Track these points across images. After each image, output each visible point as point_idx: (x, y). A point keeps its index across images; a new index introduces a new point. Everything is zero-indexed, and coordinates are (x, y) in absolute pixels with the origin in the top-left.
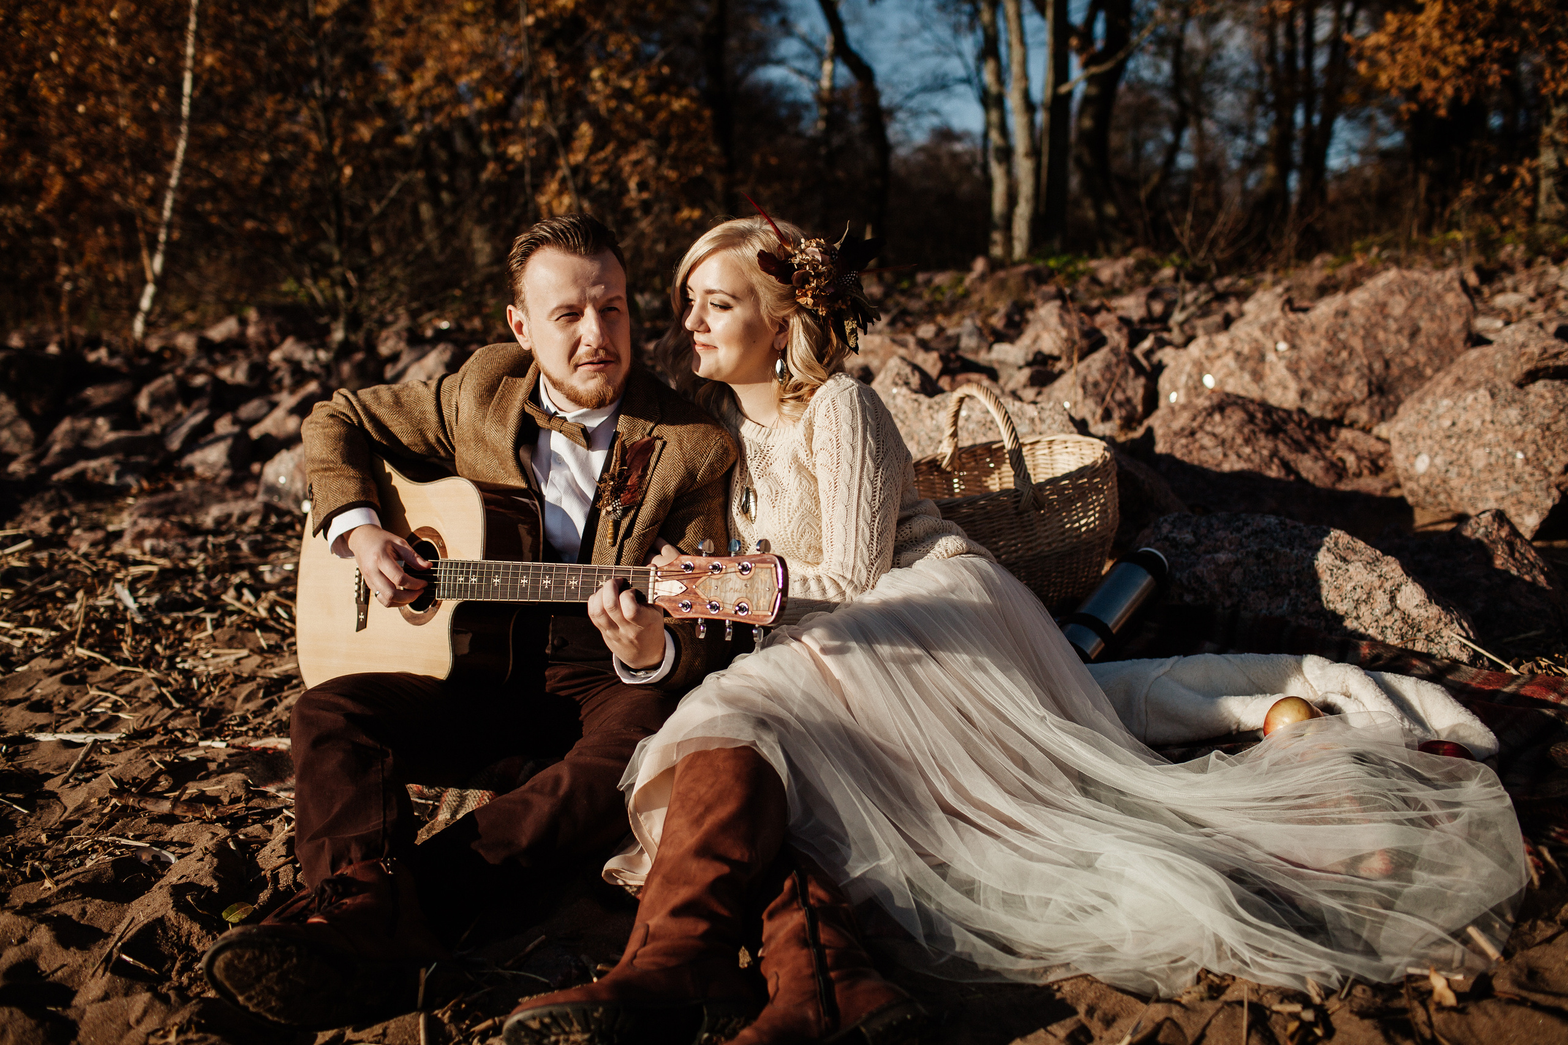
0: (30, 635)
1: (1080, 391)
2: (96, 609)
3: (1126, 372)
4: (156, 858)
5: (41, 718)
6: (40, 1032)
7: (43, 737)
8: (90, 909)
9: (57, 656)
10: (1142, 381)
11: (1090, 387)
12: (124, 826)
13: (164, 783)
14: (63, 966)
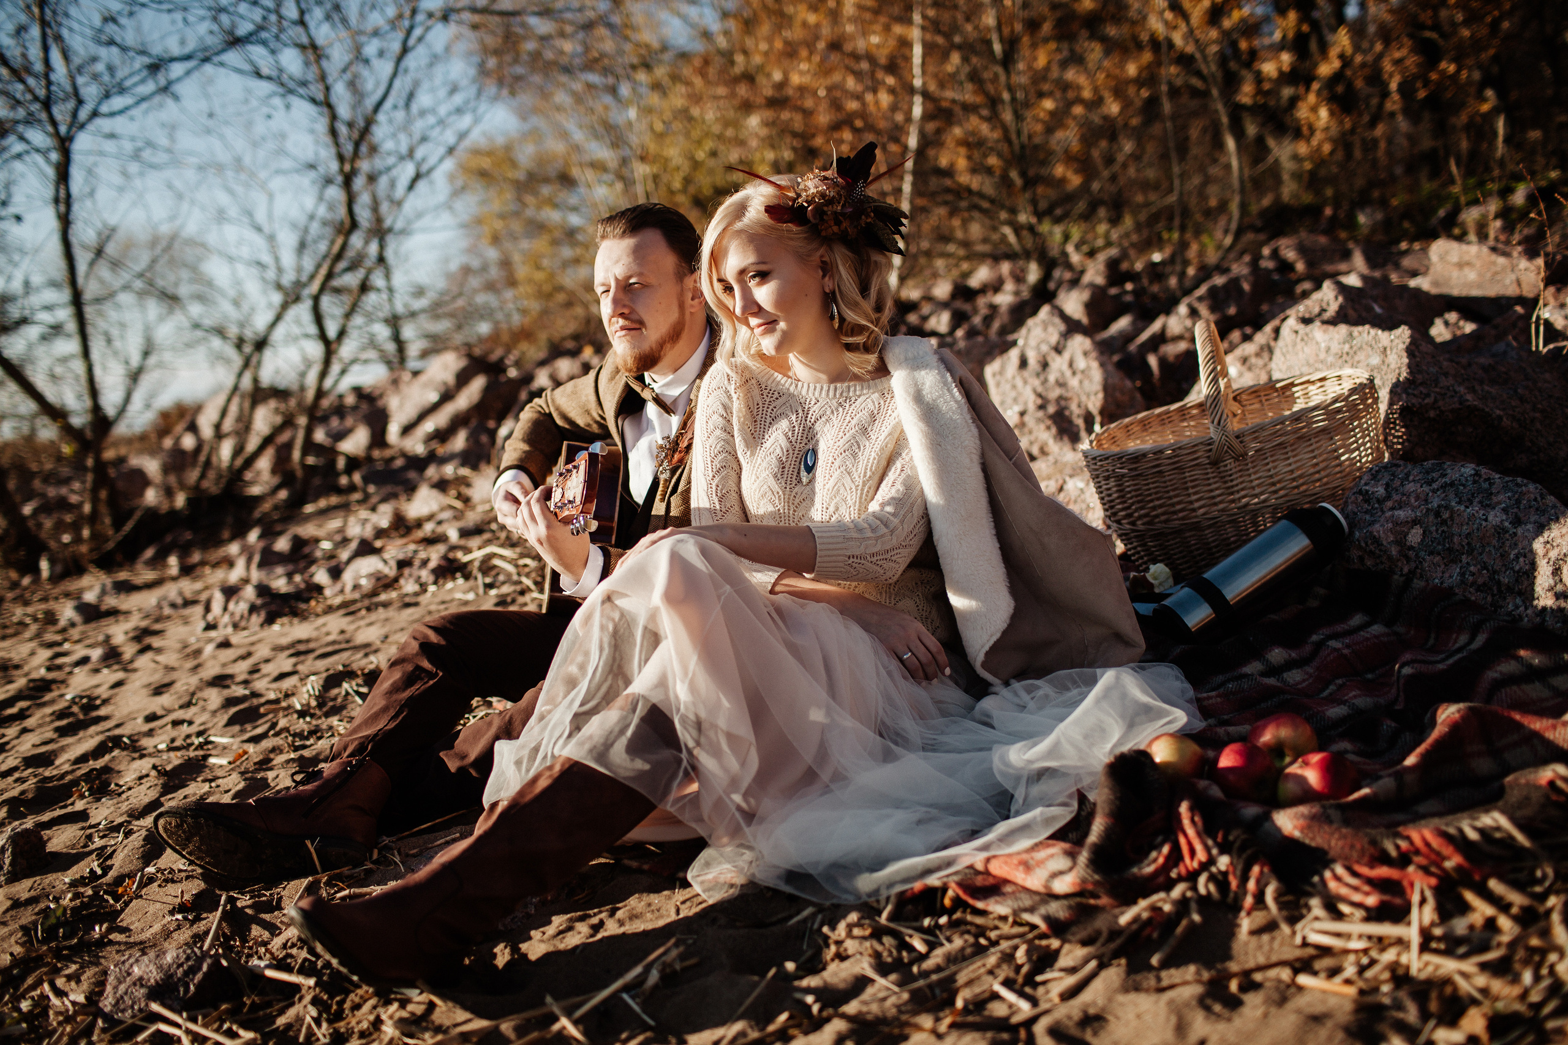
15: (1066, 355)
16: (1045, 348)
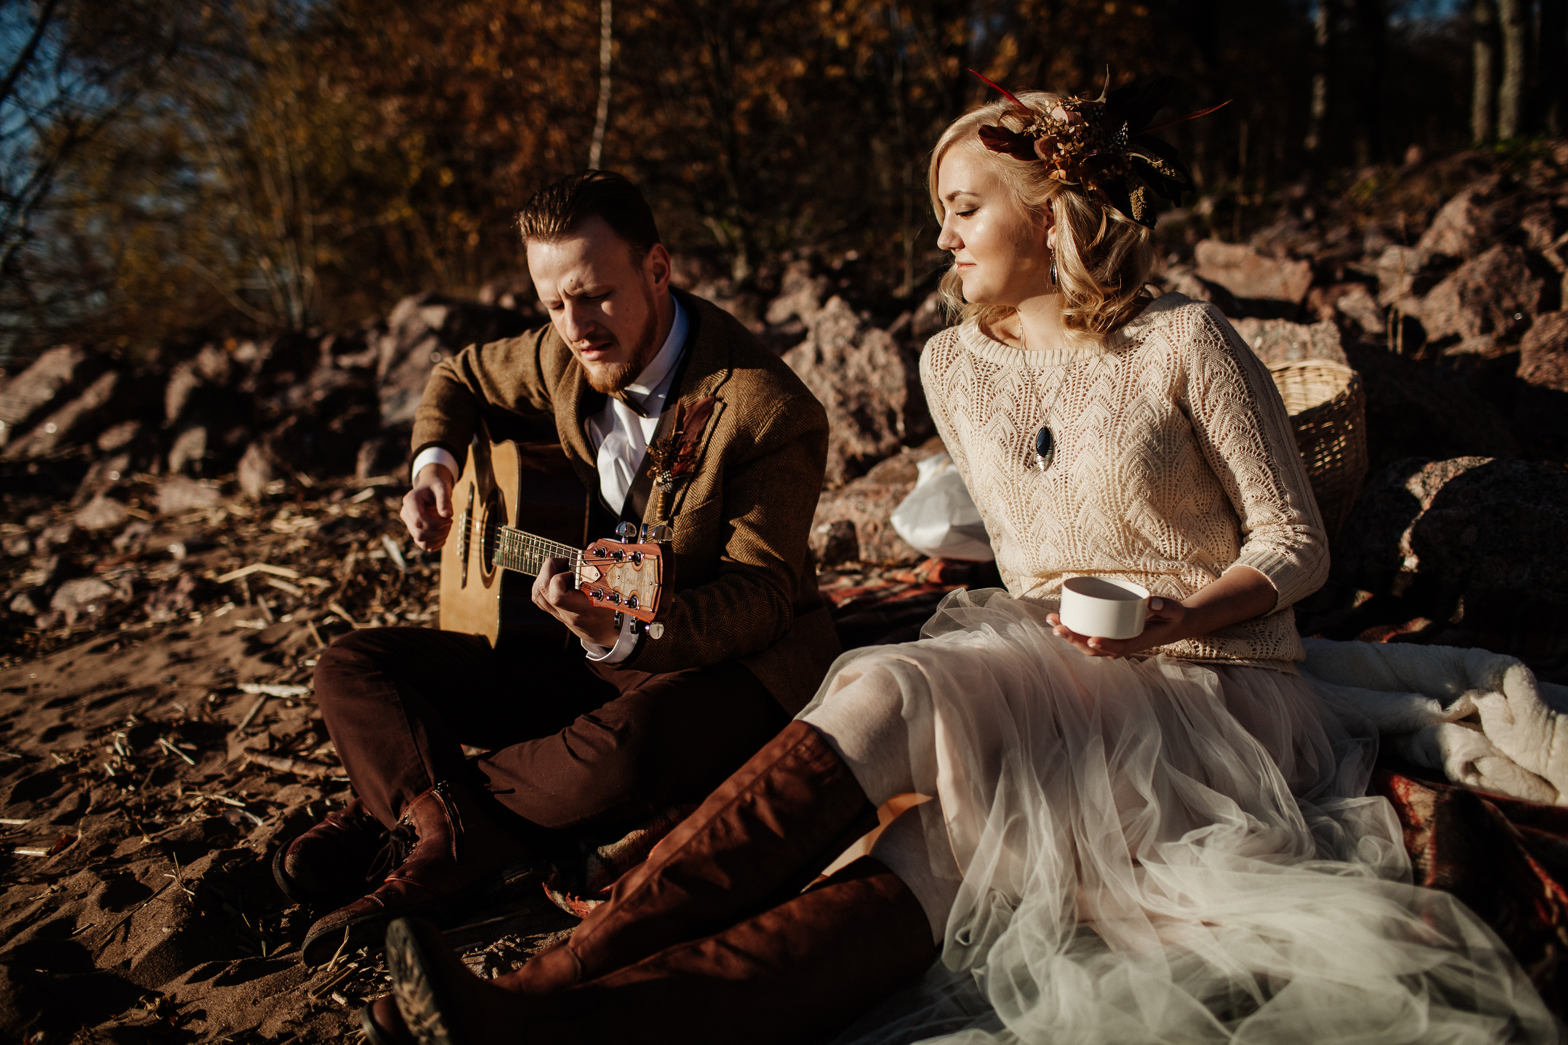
0: (311, 586)
1: (1456, 300)
2: (367, 560)
3: (1520, 274)
4: (244, 820)
5: (265, 669)
6: (11, 994)
7: (252, 689)
8: (152, 870)
9: (318, 607)
10: (1540, 283)
11: (1469, 295)
12: (245, 784)
13: (310, 741)
14: (92, 925)
15: (865, 350)
16: (841, 342)
